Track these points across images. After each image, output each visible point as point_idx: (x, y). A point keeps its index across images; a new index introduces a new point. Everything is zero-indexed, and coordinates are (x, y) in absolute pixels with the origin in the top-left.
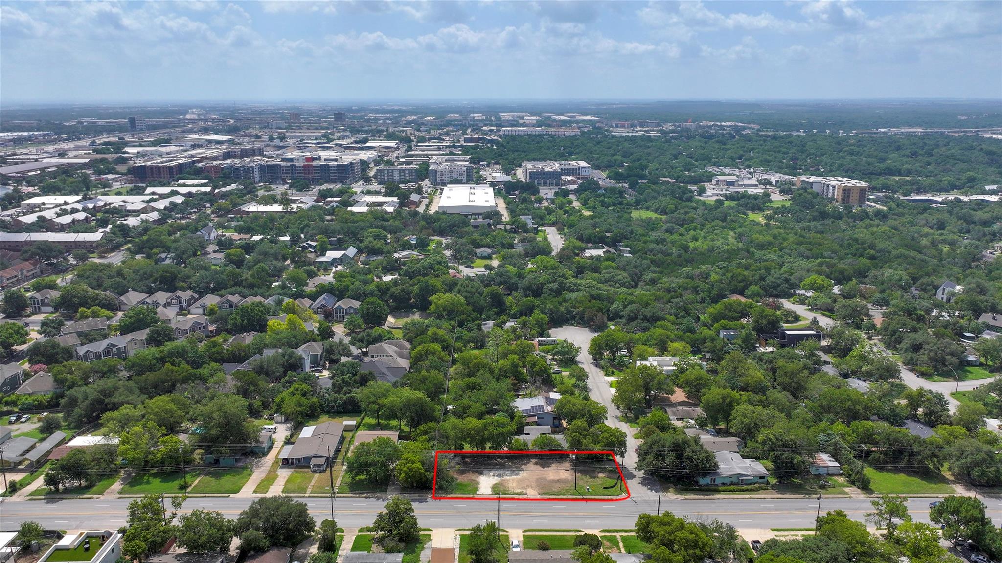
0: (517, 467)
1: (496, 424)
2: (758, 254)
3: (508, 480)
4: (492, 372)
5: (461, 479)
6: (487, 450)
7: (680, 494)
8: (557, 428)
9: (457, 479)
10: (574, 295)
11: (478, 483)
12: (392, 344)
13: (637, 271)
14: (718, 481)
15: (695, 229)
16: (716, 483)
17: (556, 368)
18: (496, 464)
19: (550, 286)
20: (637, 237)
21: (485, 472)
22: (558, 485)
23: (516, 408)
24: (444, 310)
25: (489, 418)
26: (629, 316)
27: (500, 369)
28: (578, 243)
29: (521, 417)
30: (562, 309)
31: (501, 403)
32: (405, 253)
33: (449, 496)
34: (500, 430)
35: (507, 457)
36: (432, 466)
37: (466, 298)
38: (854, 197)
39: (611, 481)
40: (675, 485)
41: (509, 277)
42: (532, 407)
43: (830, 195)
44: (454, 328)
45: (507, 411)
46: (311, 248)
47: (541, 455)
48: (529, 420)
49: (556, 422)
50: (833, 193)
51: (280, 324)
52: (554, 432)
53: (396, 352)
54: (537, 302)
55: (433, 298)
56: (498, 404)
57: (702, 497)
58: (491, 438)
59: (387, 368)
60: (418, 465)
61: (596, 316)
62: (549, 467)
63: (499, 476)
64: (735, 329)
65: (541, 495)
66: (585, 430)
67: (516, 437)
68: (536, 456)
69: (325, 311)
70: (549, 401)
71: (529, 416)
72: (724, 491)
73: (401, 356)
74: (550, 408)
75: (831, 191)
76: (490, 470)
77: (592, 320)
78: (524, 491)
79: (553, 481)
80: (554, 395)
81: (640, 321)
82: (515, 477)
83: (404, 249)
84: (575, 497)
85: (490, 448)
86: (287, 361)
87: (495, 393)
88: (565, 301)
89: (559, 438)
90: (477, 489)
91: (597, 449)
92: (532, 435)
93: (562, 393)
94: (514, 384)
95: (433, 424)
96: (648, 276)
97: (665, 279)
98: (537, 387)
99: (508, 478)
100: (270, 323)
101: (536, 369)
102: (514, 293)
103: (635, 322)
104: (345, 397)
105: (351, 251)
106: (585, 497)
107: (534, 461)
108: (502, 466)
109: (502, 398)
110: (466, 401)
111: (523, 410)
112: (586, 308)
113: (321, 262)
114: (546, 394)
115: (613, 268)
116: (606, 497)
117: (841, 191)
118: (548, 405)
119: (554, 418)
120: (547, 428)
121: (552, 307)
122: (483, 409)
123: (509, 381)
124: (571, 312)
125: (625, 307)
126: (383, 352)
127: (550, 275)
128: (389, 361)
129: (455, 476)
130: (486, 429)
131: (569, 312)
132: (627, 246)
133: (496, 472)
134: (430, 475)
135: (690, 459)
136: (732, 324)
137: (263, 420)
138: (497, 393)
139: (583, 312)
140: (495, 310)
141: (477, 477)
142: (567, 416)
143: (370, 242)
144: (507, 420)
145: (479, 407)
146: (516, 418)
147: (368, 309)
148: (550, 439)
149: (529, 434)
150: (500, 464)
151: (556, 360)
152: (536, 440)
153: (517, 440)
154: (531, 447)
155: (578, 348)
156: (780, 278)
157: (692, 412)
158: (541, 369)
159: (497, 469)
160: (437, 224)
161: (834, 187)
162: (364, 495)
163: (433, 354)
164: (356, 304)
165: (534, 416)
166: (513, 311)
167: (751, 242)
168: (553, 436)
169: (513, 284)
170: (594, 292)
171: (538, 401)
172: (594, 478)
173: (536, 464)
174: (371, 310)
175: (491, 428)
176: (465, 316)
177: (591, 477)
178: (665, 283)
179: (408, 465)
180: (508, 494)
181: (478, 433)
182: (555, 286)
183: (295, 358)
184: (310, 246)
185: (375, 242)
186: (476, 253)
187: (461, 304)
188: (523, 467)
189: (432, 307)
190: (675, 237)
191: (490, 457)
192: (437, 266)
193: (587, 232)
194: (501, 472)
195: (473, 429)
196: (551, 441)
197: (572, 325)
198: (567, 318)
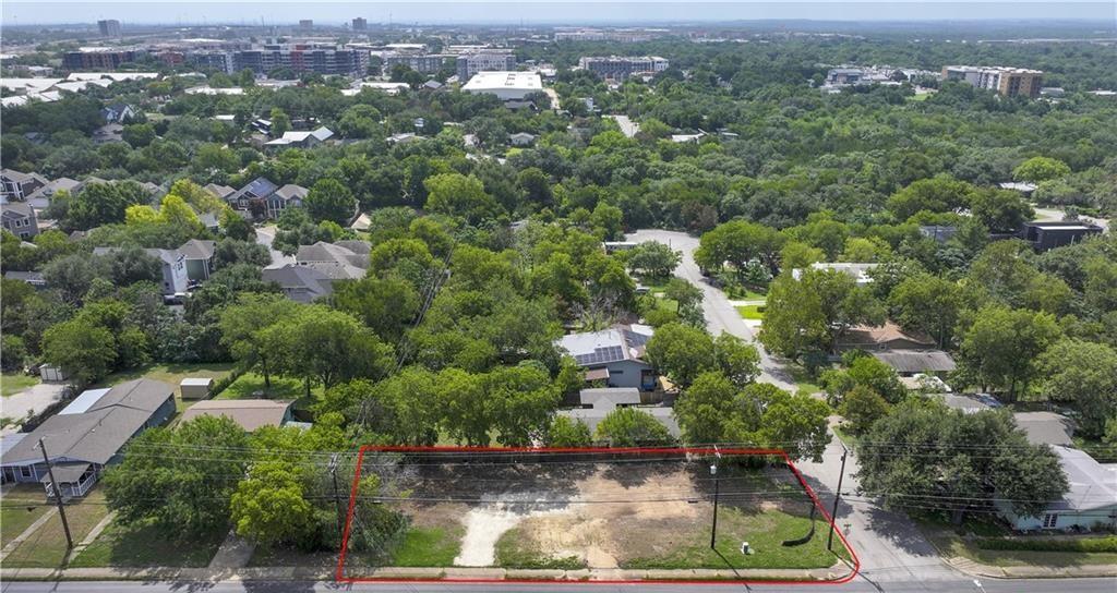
0: (563, 485)
1: (512, 382)
2: (927, 141)
3: (540, 522)
4: (517, 284)
5: (421, 520)
6: (493, 444)
7: (989, 561)
8: (651, 394)
9: (410, 519)
10: (661, 184)
11: (463, 531)
12: (346, 246)
13: (754, 157)
14: (1064, 522)
15: (824, 115)
16: (1058, 526)
17: (639, 287)
18: (514, 478)
19: (623, 171)
20: (746, 120)
21: (486, 497)
22: (665, 535)
23: (563, 350)
24: (451, 203)
25: (498, 372)
26: (757, 208)
27: (534, 281)
28: (662, 125)
29: (573, 370)
30: (644, 201)
31: (531, 339)
32: (404, 136)
33: (378, 573)
34: (523, 397)
35: (541, 460)
36: (333, 493)
37: (486, 184)
38: (1024, 89)
39: (798, 521)
40: (961, 534)
41: (559, 159)
42: (597, 350)
43: (990, 87)
44: (461, 226)
45: (543, 358)
46: (263, 128)
47: (619, 456)
48: (591, 375)
49: (649, 381)
50: (995, 85)
51: (149, 213)
52: (645, 402)
53: (348, 258)
54: (602, 192)
55: (431, 181)
56: (524, 342)
57: (1046, 570)
58: (502, 418)
59: (318, 281)
60: (293, 493)
61: (701, 210)
62: (638, 484)
63: (519, 508)
64: (945, 225)
65: (626, 568)
66: (726, 397)
67: (560, 413)
68: (605, 455)
69: (252, 203)
70: (633, 339)
71: (592, 368)
72: (1095, 550)
73: (357, 263)
74: (634, 353)
75: (991, 82)
76: (500, 491)
77: (694, 217)
78: (581, 556)
79: (654, 524)
80: (642, 329)
81: (776, 215)
82: (556, 512)
83: (403, 132)
84: (714, 573)
85: (499, 439)
86: (128, 266)
87: (518, 320)
88: (647, 191)
89: (661, 414)
90: (456, 550)
91: (760, 441)
92: (599, 410)
93: (655, 325)
94: (561, 309)
95: (358, 384)
96: (772, 164)
97: (798, 168)
98: (606, 311)
99: (539, 514)
100: (130, 210)
101: (605, 278)
102: (565, 180)
103: (769, 218)
104: (204, 330)
105: (323, 133)
106: (743, 573)
107: (602, 468)
108: (528, 484)
109: (534, 331)
110: (455, 335)
111: (579, 357)
112: (683, 199)
113: (274, 146)
114: (625, 327)
115: (718, 151)
116: (797, 573)
117: (1007, 80)
118: (630, 345)
119: (645, 373)
120: (631, 394)
121: (627, 198)
122: (492, 351)
123: (551, 301)
124: (660, 207)
125: (746, 198)
126: (324, 257)
127: (622, 154)
128: (328, 271)
129: (408, 510)
130: (487, 396)
131: (655, 208)
132: (733, 131)
133: (511, 498)
134: (328, 516)
135: (1006, 467)
136: (937, 217)
137: (20, 376)
138: (524, 320)
139: (678, 208)
140: (535, 205)
141: (464, 513)
142: (674, 367)
143: (350, 119)
144: (545, 374)
145: (479, 347)
146: (563, 372)
147: (320, 196)
148: (640, 418)
149: (591, 406)
150: (522, 476)
151: (638, 275)
152: (608, 421)
153: (562, 422)
154: (596, 438)
155: (678, 254)
156: (975, 166)
157: (927, 359)
158: (613, 277)
159: (516, 490)
160: (456, 105)
161: (996, 76)
162: (144, 573)
163: (409, 255)
164: (304, 192)
165: (603, 367)
166: (563, 206)
167: (911, 128)
168: (646, 410)
169: (564, 168)
170: (693, 179)
171: (611, 338)
172: (754, 513)
173: (609, 476)
174: (325, 199)
175: (497, 394)
176: (482, 208)
177: (747, 512)
178: (799, 172)
179: (263, 491)
180: (538, 566)
181: (469, 402)
182: (631, 171)
183: (144, 263)
184: (262, 126)
185: (357, 120)
186: (510, 140)
187: (477, 189)
188: (578, 484)
189: (431, 198)
190: (800, 122)
191: (498, 459)
192: (446, 147)
193: (673, 113)
194: (525, 496)
195: (455, 396)
196: (644, 423)
197: (660, 227)
198: (651, 217)
